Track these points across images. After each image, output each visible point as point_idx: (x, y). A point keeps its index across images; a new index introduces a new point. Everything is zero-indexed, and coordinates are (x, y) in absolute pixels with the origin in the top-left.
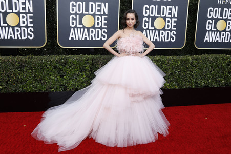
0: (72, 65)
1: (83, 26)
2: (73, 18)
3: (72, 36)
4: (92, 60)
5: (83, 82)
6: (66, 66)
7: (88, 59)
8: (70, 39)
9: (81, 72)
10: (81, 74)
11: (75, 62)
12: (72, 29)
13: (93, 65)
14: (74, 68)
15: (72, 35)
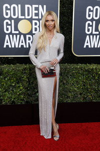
0: (7, 76)
1: (19, 32)
2: (7, 23)
3: (7, 44)
4: (30, 70)
5: (20, 94)
7: (25, 69)
8: (5, 46)
9: (18, 83)
10: (18, 85)
11: (11, 72)
12: (7, 36)
13: (31, 75)
14: (10, 79)
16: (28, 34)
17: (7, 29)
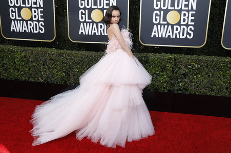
0: (152, 64)
4: (175, 60)
5: (163, 82)
6: (147, 64)
7: (170, 59)
8: (152, 36)
9: (162, 71)
10: (162, 74)
11: (156, 60)
12: (155, 26)
13: (175, 65)
14: (154, 67)
15: (155, 32)
16: (176, 25)
17: (156, 20)
